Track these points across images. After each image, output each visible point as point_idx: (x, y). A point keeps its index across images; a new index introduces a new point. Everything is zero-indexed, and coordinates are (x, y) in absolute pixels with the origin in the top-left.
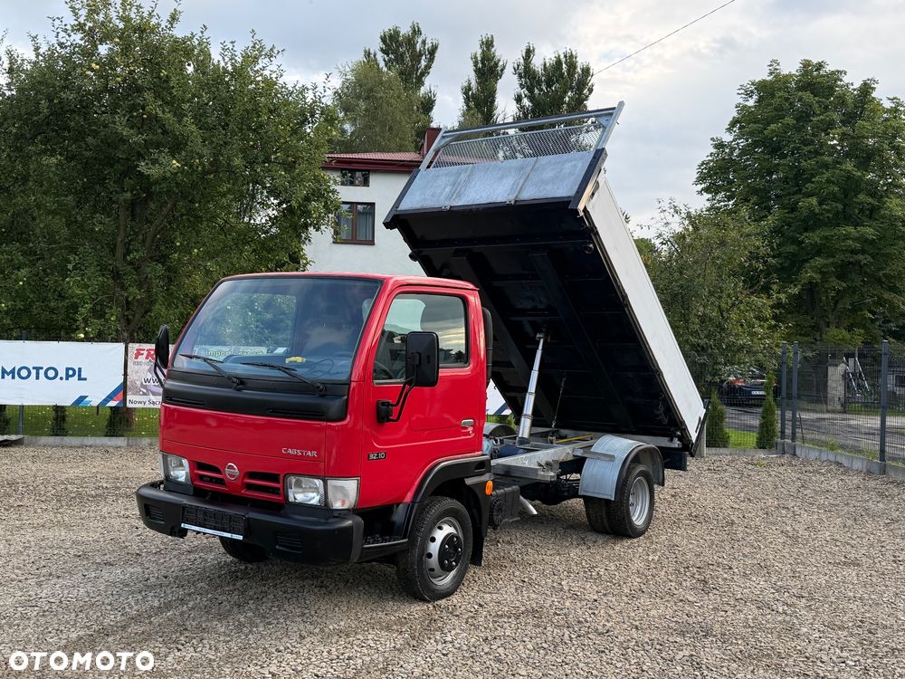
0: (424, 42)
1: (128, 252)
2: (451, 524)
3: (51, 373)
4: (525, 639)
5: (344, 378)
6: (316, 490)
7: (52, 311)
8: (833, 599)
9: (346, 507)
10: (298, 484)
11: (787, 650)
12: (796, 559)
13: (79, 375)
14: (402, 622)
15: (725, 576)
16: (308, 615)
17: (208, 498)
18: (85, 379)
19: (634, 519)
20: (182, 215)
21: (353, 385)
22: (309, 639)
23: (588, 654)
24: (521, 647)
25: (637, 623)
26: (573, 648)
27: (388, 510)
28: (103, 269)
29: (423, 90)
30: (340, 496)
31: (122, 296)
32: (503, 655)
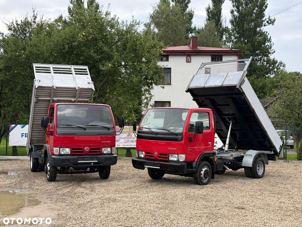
2: (206, 167)
6: (176, 157)
9: (183, 161)
10: (172, 156)
19: (259, 173)
21: (184, 133)
27: (191, 163)
30: (181, 158)
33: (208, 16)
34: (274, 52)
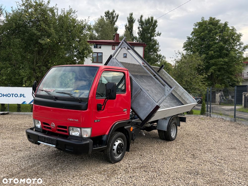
0: (116, 14)
1: (37, 64)
2: (120, 140)
3: (16, 95)
4: (143, 177)
5: (87, 97)
6: (78, 131)
7: (17, 79)
8: (231, 160)
9: (87, 137)
10: (73, 130)
11: (222, 179)
12: (218, 147)
13: (24, 96)
14: (104, 171)
15: (199, 153)
16: (76, 169)
17: (46, 133)
18: (25, 97)
19: (172, 136)
20: (51, 54)
21: (89, 99)
22: (75, 177)
23: (162, 182)
24: (142, 180)
25: (176, 170)
26: (157, 180)
27: (101, 137)
28: (30, 68)
29: (115, 26)
30: (85, 133)
31: (36, 75)
32: (136, 183)
33: (126, 30)
34: (160, 50)
